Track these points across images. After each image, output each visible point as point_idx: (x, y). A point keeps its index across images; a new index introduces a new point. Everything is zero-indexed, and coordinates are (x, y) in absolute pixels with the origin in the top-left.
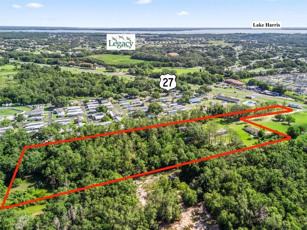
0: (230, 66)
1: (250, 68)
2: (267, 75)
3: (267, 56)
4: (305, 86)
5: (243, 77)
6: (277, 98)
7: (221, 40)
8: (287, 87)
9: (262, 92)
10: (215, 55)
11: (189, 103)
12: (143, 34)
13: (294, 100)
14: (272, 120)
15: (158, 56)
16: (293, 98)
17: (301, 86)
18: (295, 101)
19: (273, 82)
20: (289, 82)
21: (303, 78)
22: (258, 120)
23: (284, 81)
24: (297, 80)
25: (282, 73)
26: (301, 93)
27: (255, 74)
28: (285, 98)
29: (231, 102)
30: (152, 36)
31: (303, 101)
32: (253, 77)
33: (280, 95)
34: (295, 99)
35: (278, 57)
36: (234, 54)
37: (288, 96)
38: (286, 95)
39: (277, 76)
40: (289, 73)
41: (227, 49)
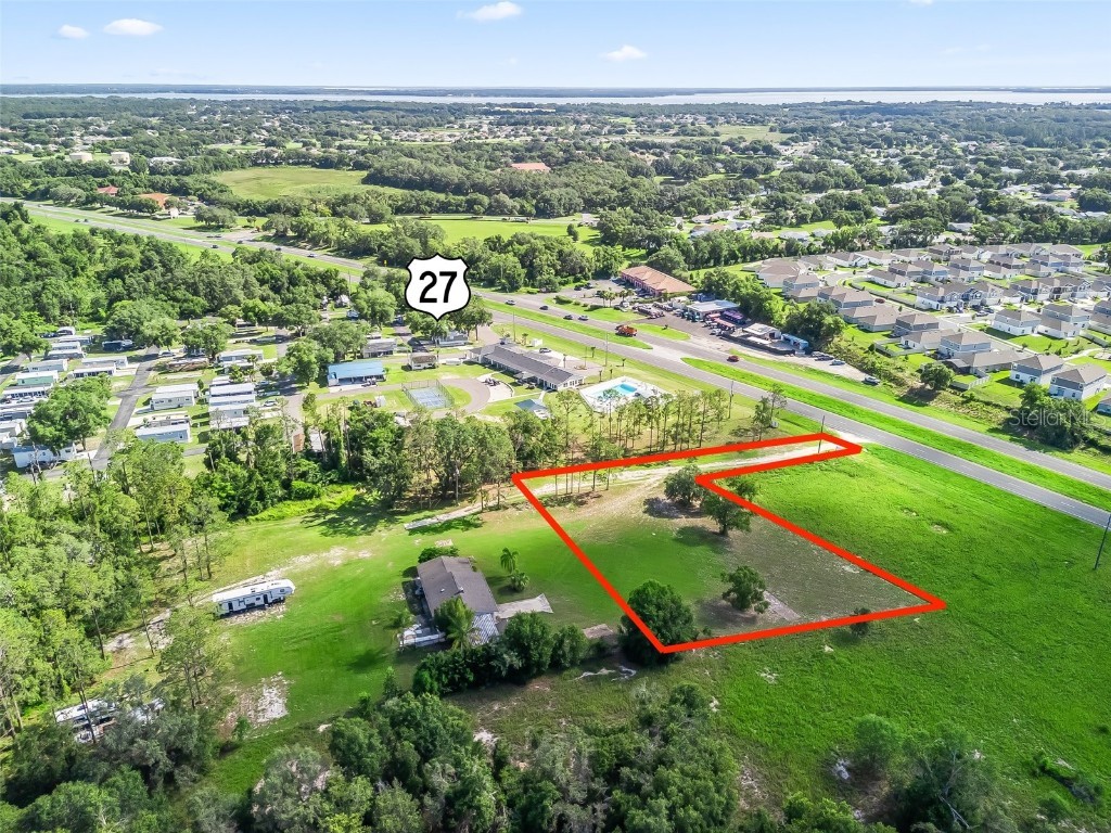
0: (707, 212)
1: (777, 223)
2: (821, 252)
3: (880, 174)
4: (953, 304)
6: (789, 364)
7: (763, 123)
10: (687, 172)
11: (325, 383)
13: (863, 376)
14: (649, 502)
16: (862, 367)
17: (934, 304)
18: (866, 382)
20: (893, 284)
21: (965, 269)
23: (878, 279)
24: (933, 278)
25: (892, 245)
26: (911, 344)
27: (766, 248)
28: (825, 366)
29: (528, 381)
31: (900, 383)
32: (753, 260)
33: (808, 352)
34: (871, 370)
35: (926, 182)
36: (761, 168)
37: (846, 357)
38: (839, 350)
39: (856, 257)
40: (923, 244)
41: (755, 150)
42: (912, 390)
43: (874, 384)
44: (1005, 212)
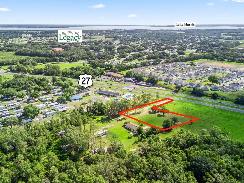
0: (110, 59)
1: (127, 61)
2: (142, 66)
3: (140, 49)
4: (172, 75)
5: (121, 70)
6: (151, 88)
7: (102, 35)
8: (159, 78)
9: (138, 84)
10: (97, 49)
11: (71, 101)
12: (30, 31)
13: (165, 89)
14: (149, 112)
15: (43, 52)
16: (164, 87)
17: (169, 75)
18: (166, 90)
19: (146, 73)
20: (158, 72)
21: (170, 68)
22: (136, 114)
23: (156, 71)
24: (165, 70)
25: (153, 64)
26: (170, 82)
27: (131, 67)
28: (157, 88)
29: (111, 96)
30: (40, 32)
31: (172, 89)
32: (130, 69)
33: (153, 86)
34: (166, 88)
35: (148, 50)
36: (113, 48)
37: (160, 86)
38: (159, 85)
39: (149, 67)
40: (158, 64)
41: (107, 43)
42: (174, 90)
43: (168, 90)
44: (168, 56)
